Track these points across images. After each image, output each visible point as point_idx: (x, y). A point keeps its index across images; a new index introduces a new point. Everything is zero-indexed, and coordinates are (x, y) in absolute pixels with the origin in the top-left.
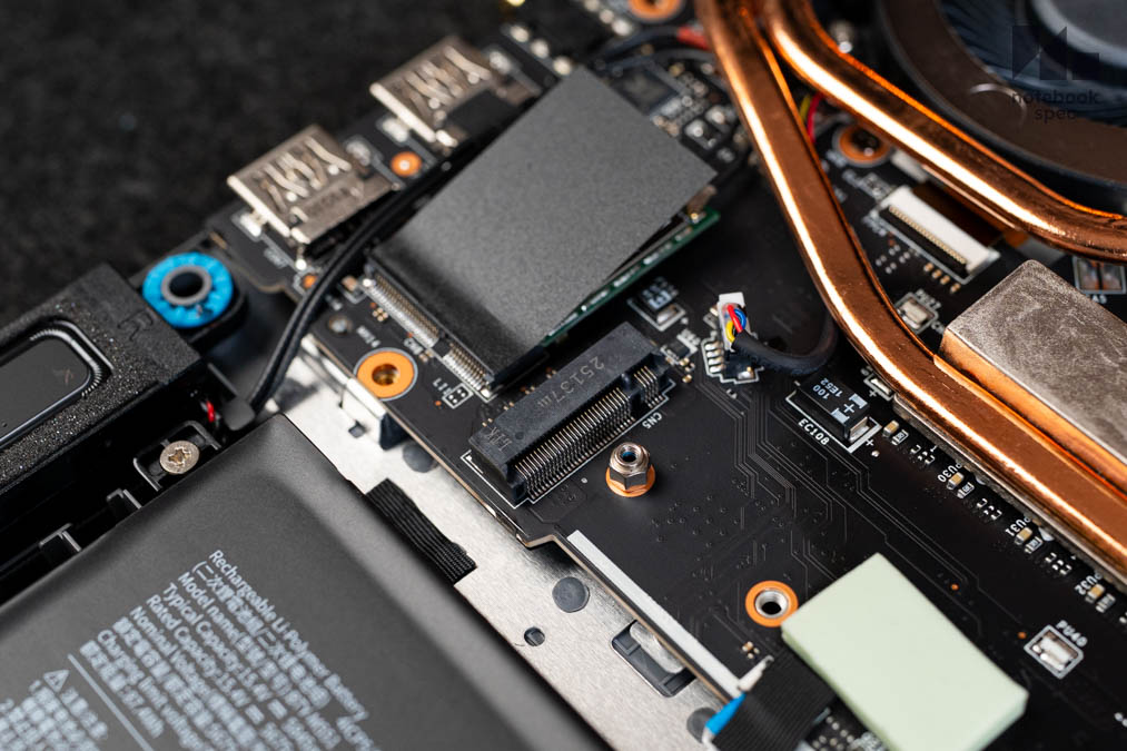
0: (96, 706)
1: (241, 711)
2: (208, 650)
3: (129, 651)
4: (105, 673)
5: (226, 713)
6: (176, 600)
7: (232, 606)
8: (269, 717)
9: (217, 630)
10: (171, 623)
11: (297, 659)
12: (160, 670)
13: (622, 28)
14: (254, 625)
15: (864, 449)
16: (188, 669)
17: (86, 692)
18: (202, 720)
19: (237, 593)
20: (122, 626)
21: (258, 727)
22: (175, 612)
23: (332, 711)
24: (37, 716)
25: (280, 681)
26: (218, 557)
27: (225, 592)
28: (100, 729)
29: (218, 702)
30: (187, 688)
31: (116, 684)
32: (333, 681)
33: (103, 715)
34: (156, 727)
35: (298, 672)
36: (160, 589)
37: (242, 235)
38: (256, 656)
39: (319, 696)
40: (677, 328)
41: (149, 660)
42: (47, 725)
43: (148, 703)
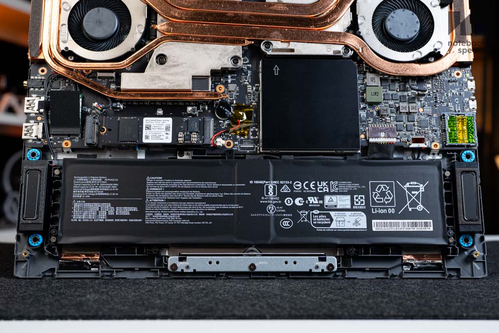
0: (81, 200)
1: (95, 188)
2: (85, 186)
3: (78, 193)
4: (78, 197)
5: (94, 189)
6: (76, 185)
7: (82, 180)
8: (98, 186)
9: (84, 183)
10: (79, 187)
11: (94, 179)
12: (83, 192)
13: (43, 78)
14: (86, 180)
15: (123, 108)
16: (85, 189)
17: (78, 200)
18: (92, 192)
19: (81, 179)
20: (74, 192)
21: (98, 187)
22: (77, 186)
23: (103, 180)
24: (77, 206)
25: (95, 182)
26: (75, 177)
27: (80, 179)
28: (84, 201)
29: (92, 189)
30: (87, 191)
31: (80, 197)
32: (100, 177)
33: (83, 200)
34: (89, 196)
35: (96, 180)
36: (73, 185)
37: (30, 144)
38: (90, 182)
39: (100, 180)
40: (91, 111)
41: (81, 192)
42: (79, 206)
43: (85, 195)
